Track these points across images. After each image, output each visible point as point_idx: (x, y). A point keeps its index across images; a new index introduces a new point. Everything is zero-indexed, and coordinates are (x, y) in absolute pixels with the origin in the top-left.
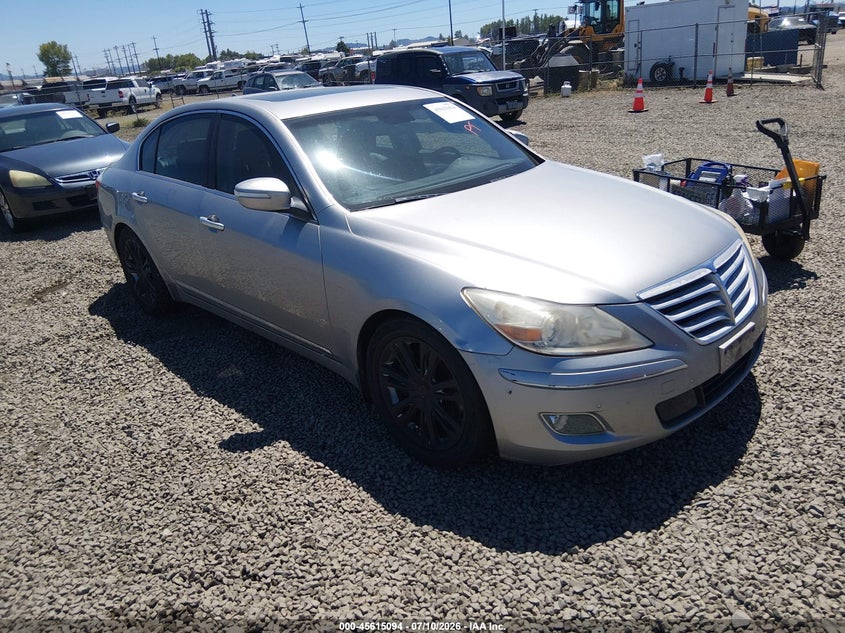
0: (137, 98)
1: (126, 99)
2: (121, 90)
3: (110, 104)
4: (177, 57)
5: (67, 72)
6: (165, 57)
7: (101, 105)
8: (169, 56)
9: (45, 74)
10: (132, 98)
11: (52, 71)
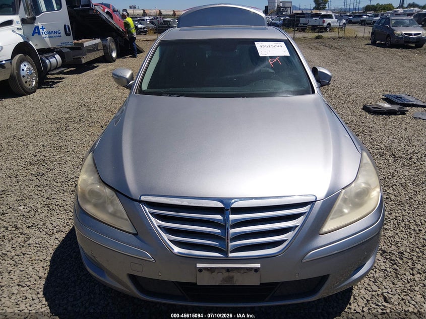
0: (332, 24)
1: (325, 24)
2: (324, 19)
3: (317, 26)
4: (382, 5)
5: (324, 8)
6: (376, 5)
7: (312, 26)
8: (378, 4)
9: (314, 9)
10: (329, 24)
11: (317, 8)
